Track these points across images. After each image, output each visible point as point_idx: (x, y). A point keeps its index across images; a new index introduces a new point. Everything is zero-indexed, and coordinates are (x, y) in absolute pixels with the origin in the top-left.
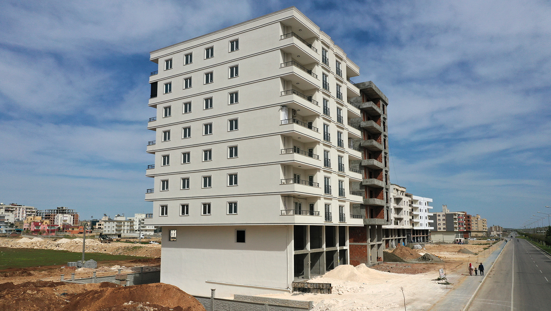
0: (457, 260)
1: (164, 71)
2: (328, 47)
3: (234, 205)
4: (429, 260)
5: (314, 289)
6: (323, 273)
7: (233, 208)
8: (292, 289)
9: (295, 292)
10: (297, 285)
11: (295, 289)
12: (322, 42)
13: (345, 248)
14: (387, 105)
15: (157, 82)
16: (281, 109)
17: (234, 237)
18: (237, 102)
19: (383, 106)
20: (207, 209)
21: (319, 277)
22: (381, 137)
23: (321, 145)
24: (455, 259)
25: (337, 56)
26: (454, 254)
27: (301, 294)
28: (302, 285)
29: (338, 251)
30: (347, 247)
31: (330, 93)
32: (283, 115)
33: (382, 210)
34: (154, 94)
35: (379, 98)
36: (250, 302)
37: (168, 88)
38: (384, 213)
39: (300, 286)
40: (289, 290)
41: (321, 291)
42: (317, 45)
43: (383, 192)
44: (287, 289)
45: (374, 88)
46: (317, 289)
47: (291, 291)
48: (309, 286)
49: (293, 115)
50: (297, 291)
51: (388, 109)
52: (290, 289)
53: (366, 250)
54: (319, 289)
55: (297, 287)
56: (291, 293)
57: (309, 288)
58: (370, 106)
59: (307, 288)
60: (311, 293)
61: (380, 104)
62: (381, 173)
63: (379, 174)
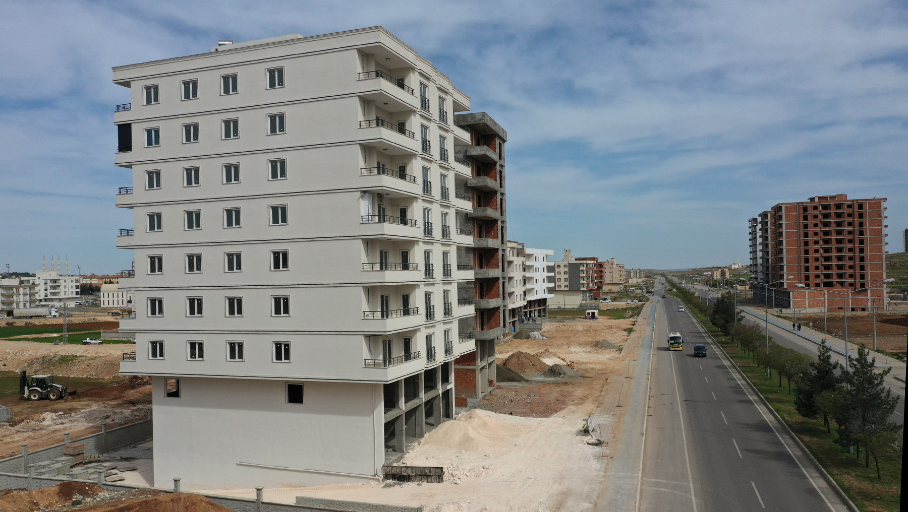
0: (598, 367)
1: (143, 105)
2: (428, 79)
3: (285, 348)
4: (560, 374)
5: (417, 476)
6: (422, 436)
7: (282, 351)
8: (382, 476)
9: (388, 482)
10: (391, 470)
11: (387, 476)
12: (421, 74)
13: (449, 387)
14: (504, 141)
15: (130, 124)
16: (362, 197)
17: (283, 395)
18: (285, 177)
19: (500, 144)
20: (236, 350)
21: (416, 444)
22: (497, 198)
23: (421, 243)
24: (594, 366)
25: (440, 89)
26: (590, 352)
27: (398, 484)
28: (398, 471)
29: (441, 395)
30: (451, 386)
31: (432, 156)
32: (365, 207)
33: (498, 312)
34: (125, 144)
35: (495, 135)
36: (323, 508)
37: (153, 137)
38: (499, 316)
39: (394, 471)
40: (377, 477)
41: (427, 479)
42: (413, 80)
43: (499, 284)
44: (375, 476)
45: (489, 123)
46: (421, 475)
47: (381, 479)
48: (409, 472)
49: (379, 203)
50: (389, 479)
51: (506, 146)
52: (379, 476)
53: (475, 377)
54: (424, 475)
55: (391, 473)
56: (381, 482)
57: (409, 475)
58: (483, 153)
59: (405, 474)
60: (413, 481)
61: (495, 144)
62: (496, 255)
63: (493, 256)
